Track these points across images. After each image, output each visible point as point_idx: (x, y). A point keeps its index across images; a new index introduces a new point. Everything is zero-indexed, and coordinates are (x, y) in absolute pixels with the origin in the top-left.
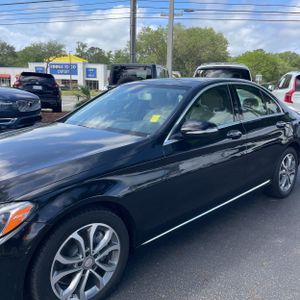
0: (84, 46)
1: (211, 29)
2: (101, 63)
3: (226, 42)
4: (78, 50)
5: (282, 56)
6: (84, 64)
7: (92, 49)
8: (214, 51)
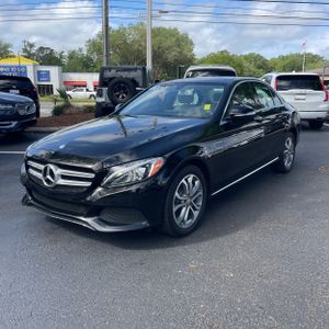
0: (32, 46)
1: (176, 29)
2: (54, 65)
3: (192, 43)
4: (25, 50)
5: (246, 58)
6: (35, 66)
7: (41, 49)
8: (180, 53)
